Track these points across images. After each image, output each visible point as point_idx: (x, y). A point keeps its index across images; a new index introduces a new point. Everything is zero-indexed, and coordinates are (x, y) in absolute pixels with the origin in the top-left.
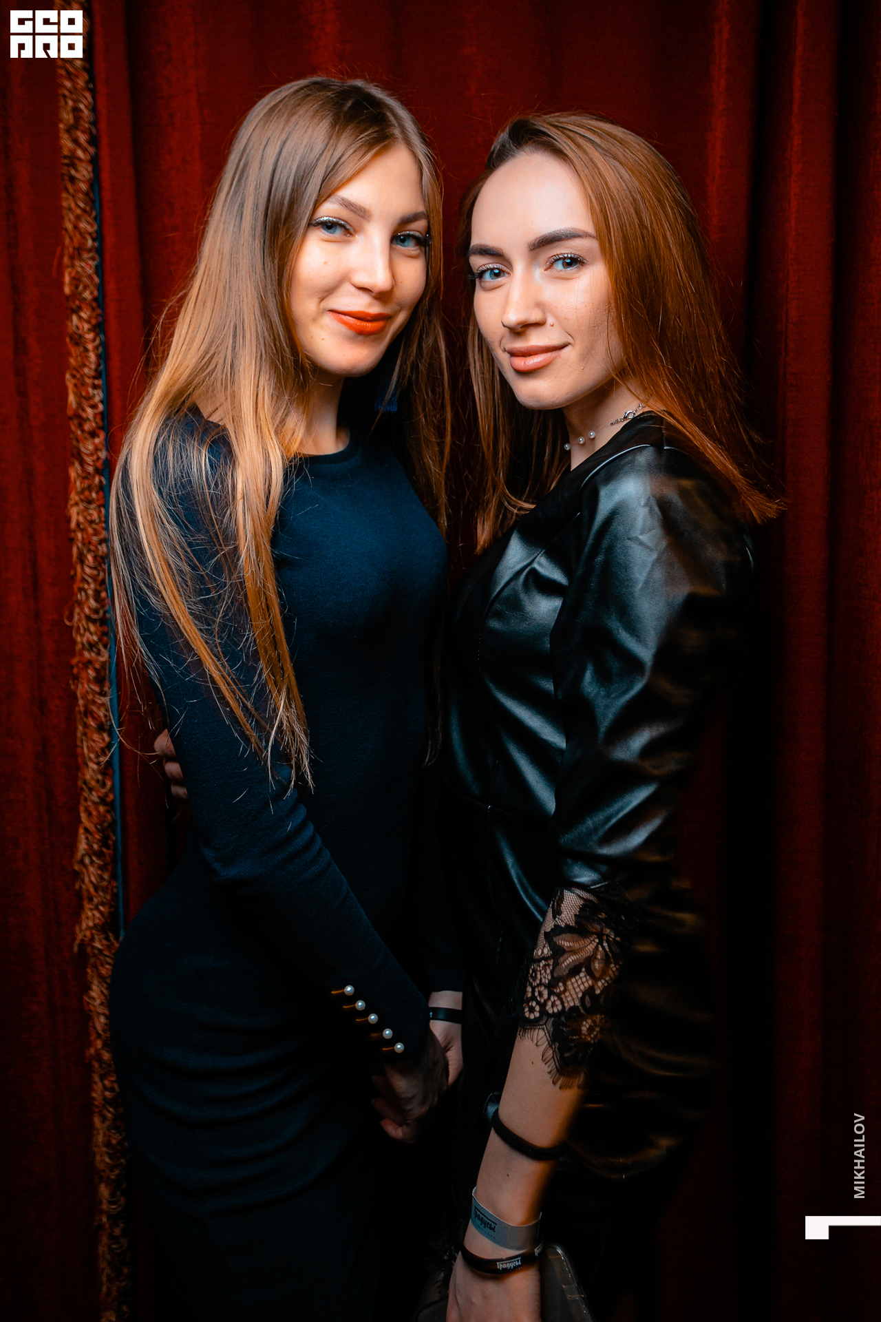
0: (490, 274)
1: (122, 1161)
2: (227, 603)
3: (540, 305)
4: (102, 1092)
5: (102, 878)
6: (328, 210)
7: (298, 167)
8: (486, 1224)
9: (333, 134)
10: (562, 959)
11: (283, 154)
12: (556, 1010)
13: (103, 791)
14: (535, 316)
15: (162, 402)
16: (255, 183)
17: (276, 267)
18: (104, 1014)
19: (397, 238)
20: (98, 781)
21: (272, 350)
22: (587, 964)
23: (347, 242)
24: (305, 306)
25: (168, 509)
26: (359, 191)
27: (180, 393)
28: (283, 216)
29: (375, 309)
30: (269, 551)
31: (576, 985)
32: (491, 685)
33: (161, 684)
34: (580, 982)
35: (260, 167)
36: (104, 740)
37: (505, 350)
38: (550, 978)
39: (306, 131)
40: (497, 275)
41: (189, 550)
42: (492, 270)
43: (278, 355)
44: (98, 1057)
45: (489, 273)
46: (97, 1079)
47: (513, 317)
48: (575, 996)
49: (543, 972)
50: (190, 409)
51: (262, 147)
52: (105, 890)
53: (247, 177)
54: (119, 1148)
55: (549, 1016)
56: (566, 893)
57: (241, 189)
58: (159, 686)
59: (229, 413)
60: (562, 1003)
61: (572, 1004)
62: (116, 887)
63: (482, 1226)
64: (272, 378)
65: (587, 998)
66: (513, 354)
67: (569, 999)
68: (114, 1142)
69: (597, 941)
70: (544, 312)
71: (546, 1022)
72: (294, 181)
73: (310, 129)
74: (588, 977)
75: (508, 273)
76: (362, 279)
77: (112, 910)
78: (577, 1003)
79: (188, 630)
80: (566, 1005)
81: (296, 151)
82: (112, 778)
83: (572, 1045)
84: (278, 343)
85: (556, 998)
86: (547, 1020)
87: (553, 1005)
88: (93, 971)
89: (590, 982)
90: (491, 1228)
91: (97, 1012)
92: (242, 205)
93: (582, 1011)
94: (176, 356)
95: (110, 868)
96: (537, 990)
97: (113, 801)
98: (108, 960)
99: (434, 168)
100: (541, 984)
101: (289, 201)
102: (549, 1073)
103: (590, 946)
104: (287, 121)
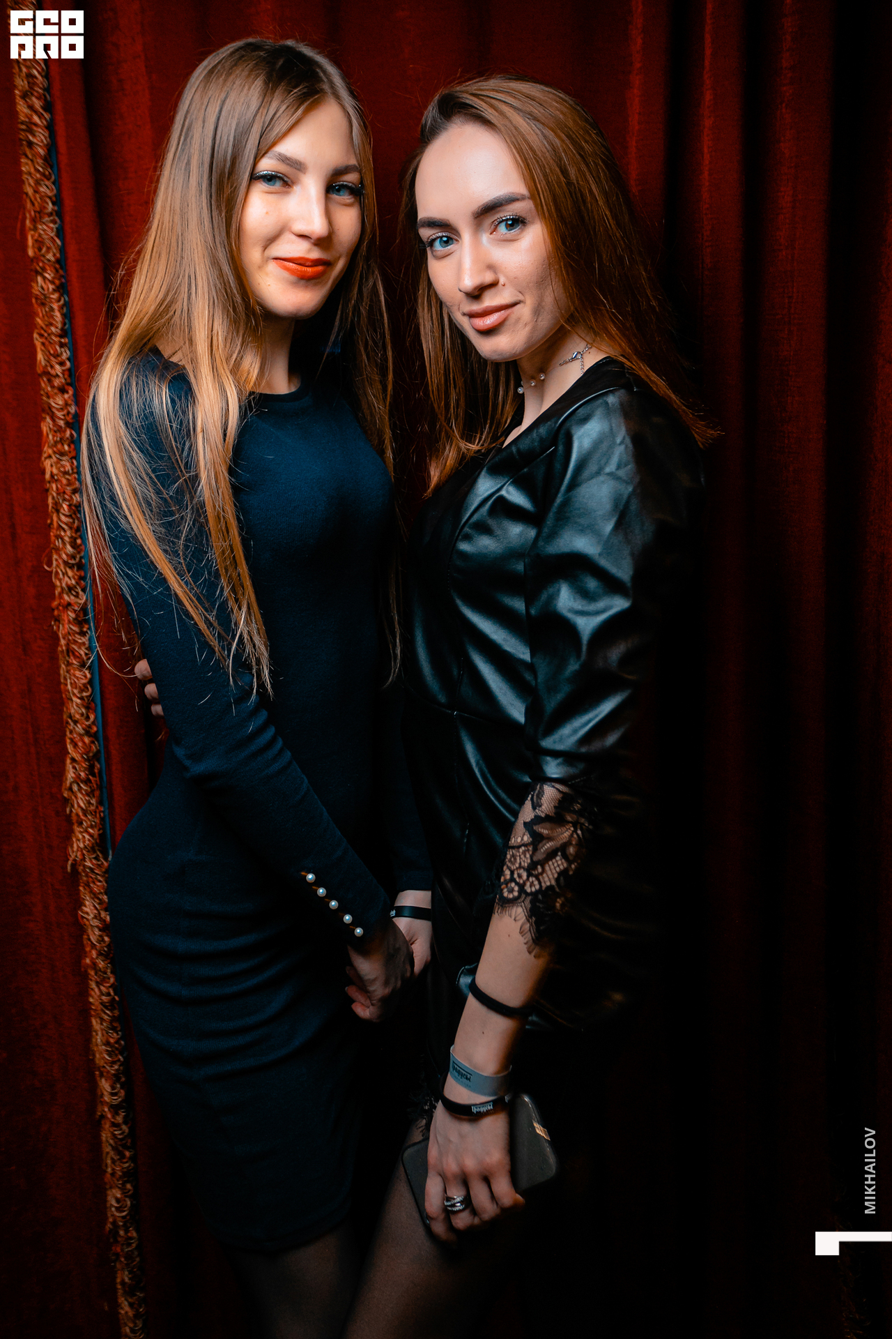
0: (440, 242)
1: (120, 1057)
2: (189, 524)
3: (491, 267)
4: (99, 996)
5: (89, 803)
6: (267, 165)
7: (237, 125)
8: (462, 1075)
9: (267, 91)
10: (540, 845)
11: (223, 113)
12: (533, 889)
13: (87, 723)
14: (488, 278)
15: (124, 345)
16: (199, 141)
17: (224, 220)
18: (97, 927)
19: (332, 187)
20: (82, 715)
21: (224, 296)
22: (563, 849)
23: (287, 193)
24: (253, 255)
25: (133, 439)
26: (293, 146)
27: (141, 337)
28: (227, 171)
29: (315, 254)
30: (227, 479)
31: (552, 867)
32: (459, 602)
33: (132, 599)
34: (556, 865)
35: (203, 126)
36: (86, 676)
37: (464, 314)
38: (529, 861)
39: (242, 89)
40: (447, 243)
41: (153, 476)
42: (441, 237)
43: (229, 301)
44: (94, 965)
45: (439, 240)
46: (93, 985)
47: (469, 282)
48: (551, 876)
49: (522, 856)
50: (150, 350)
51: (204, 107)
52: (94, 813)
53: (192, 137)
54: (117, 1046)
55: (527, 894)
56: (546, 787)
57: (187, 148)
58: (131, 601)
59: (187, 356)
60: (540, 883)
61: (548, 884)
62: (103, 812)
63: (459, 1078)
64: (225, 322)
65: (562, 878)
66: (472, 315)
67: (546, 879)
68: (112, 1041)
69: (572, 829)
70: (495, 272)
71: (524, 900)
72: (235, 137)
73: (247, 87)
74: (563, 860)
75: (457, 240)
76: (300, 227)
77: (101, 832)
78: (553, 883)
79: (152, 551)
80: (543, 884)
81: (234, 109)
82: (95, 711)
83: (547, 919)
84: (229, 291)
85: (534, 879)
86: (525, 898)
87: (532, 885)
88: (85, 889)
89: (565, 865)
90: (467, 1078)
91: (91, 925)
92: (188, 163)
93: (557, 890)
94: (135, 304)
95: (97, 793)
96: (516, 873)
97: (96, 732)
98: (99, 878)
99: (362, 119)
100: (520, 867)
101: (232, 156)
102: (525, 944)
103: (565, 834)
104: (225, 81)
